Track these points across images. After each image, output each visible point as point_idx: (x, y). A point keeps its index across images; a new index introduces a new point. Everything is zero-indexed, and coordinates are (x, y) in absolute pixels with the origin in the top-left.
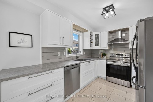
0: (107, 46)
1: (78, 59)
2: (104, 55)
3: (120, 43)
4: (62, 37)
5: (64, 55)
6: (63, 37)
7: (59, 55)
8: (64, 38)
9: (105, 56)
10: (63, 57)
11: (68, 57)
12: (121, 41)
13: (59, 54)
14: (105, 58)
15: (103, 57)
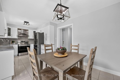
14: (14, 44)
15: (12, 43)
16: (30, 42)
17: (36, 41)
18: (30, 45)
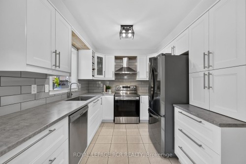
0: (114, 76)
1: (73, 97)
2: (108, 88)
3: (123, 72)
4: (56, 52)
5: (47, 91)
6: (58, 52)
7: (36, 92)
8: (59, 54)
9: (110, 90)
10: (43, 95)
11: (55, 95)
12: (125, 71)
13: (34, 89)
14: (110, 92)
15: (106, 91)
16: (140, 89)
17: (154, 88)
18: (141, 97)
